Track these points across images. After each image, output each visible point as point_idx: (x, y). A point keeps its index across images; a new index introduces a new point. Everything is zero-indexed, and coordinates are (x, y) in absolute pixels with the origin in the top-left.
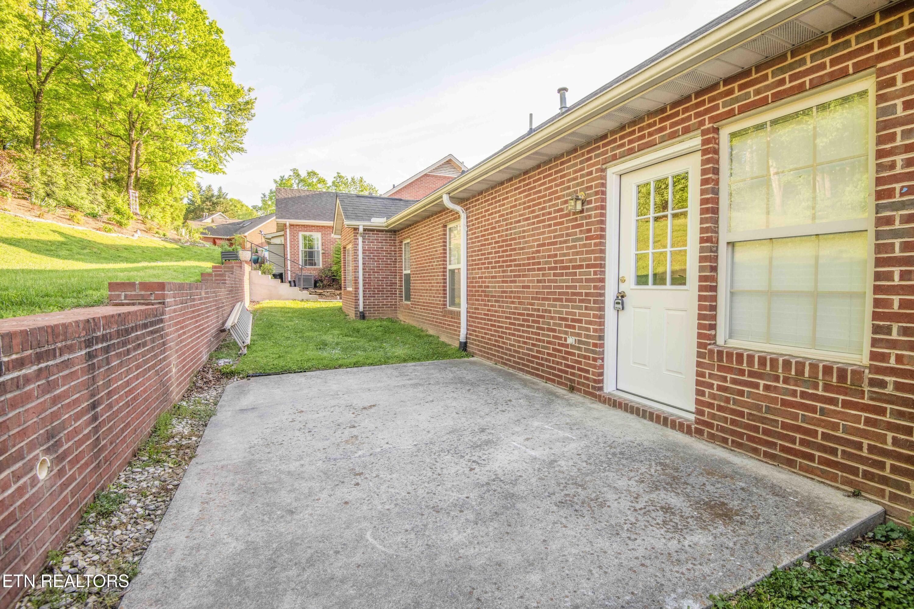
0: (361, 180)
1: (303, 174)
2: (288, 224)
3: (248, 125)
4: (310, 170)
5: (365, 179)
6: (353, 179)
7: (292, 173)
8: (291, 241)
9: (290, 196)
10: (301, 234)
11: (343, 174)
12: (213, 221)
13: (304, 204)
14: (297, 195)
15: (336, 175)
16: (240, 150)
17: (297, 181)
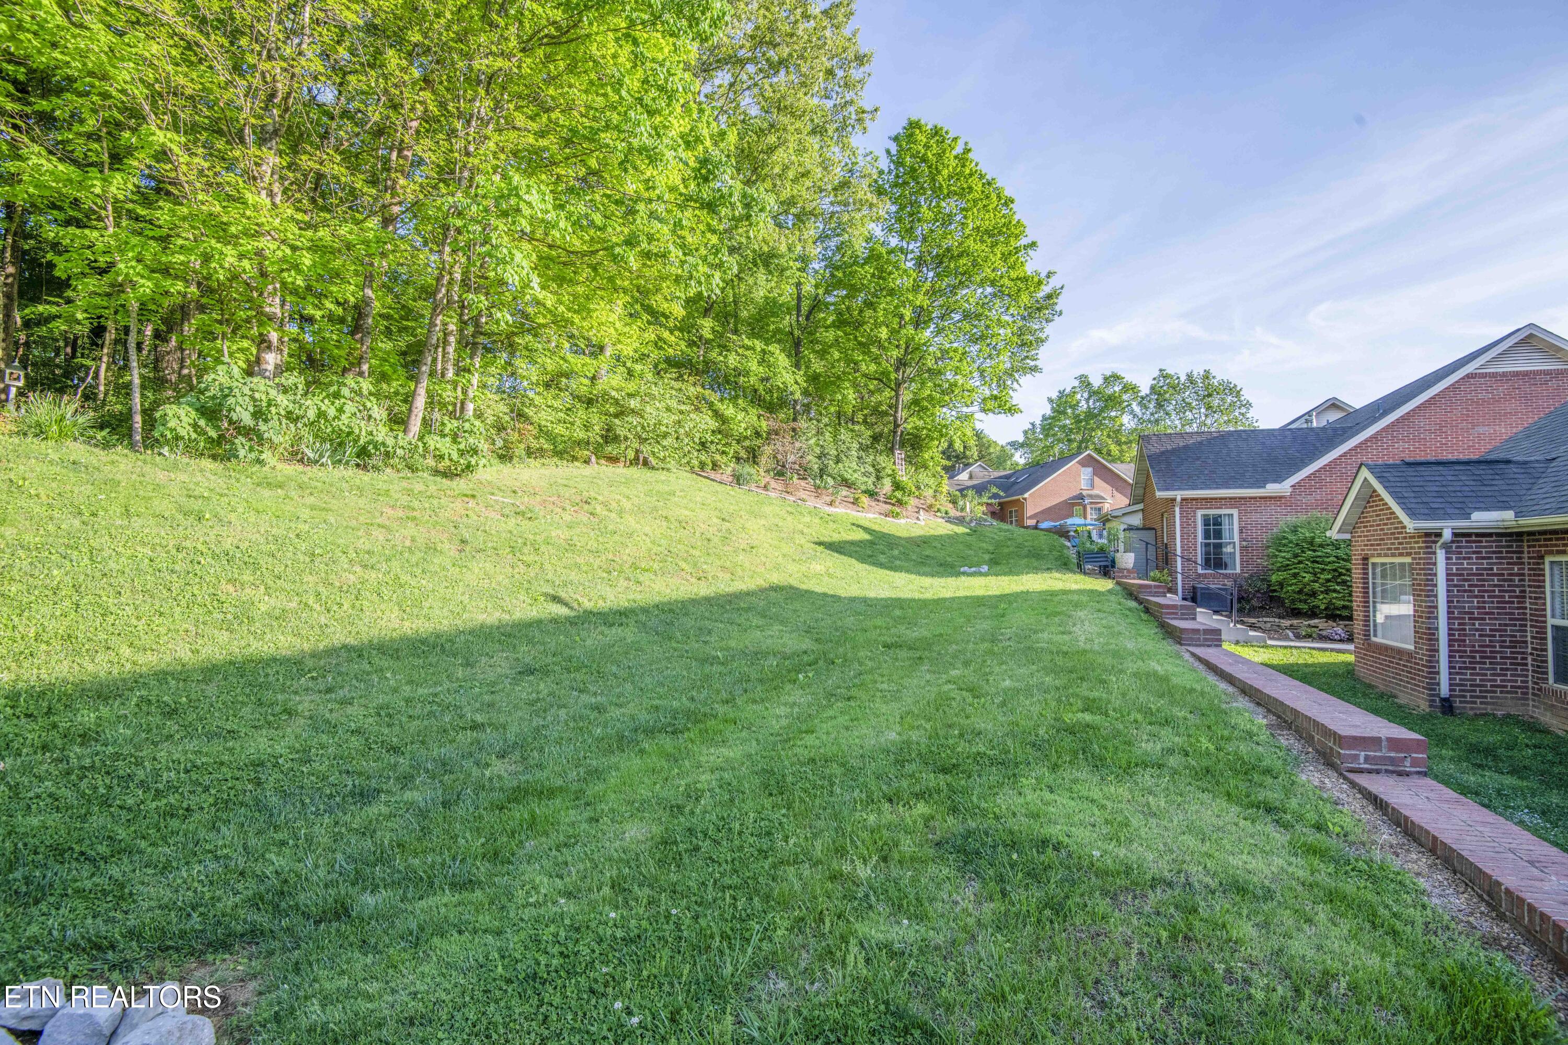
0: (1207, 375)
2: (1179, 499)
3: (1049, 329)
4: (1108, 373)
5: (1214, 372)
6: (1189, 376)
8: (1182, 527)
10: (1200, 513)
11: (1170, 371)
12: (971, 477)
14: (1181, 444)
15: (1157, 373)
16: (1034, 369)
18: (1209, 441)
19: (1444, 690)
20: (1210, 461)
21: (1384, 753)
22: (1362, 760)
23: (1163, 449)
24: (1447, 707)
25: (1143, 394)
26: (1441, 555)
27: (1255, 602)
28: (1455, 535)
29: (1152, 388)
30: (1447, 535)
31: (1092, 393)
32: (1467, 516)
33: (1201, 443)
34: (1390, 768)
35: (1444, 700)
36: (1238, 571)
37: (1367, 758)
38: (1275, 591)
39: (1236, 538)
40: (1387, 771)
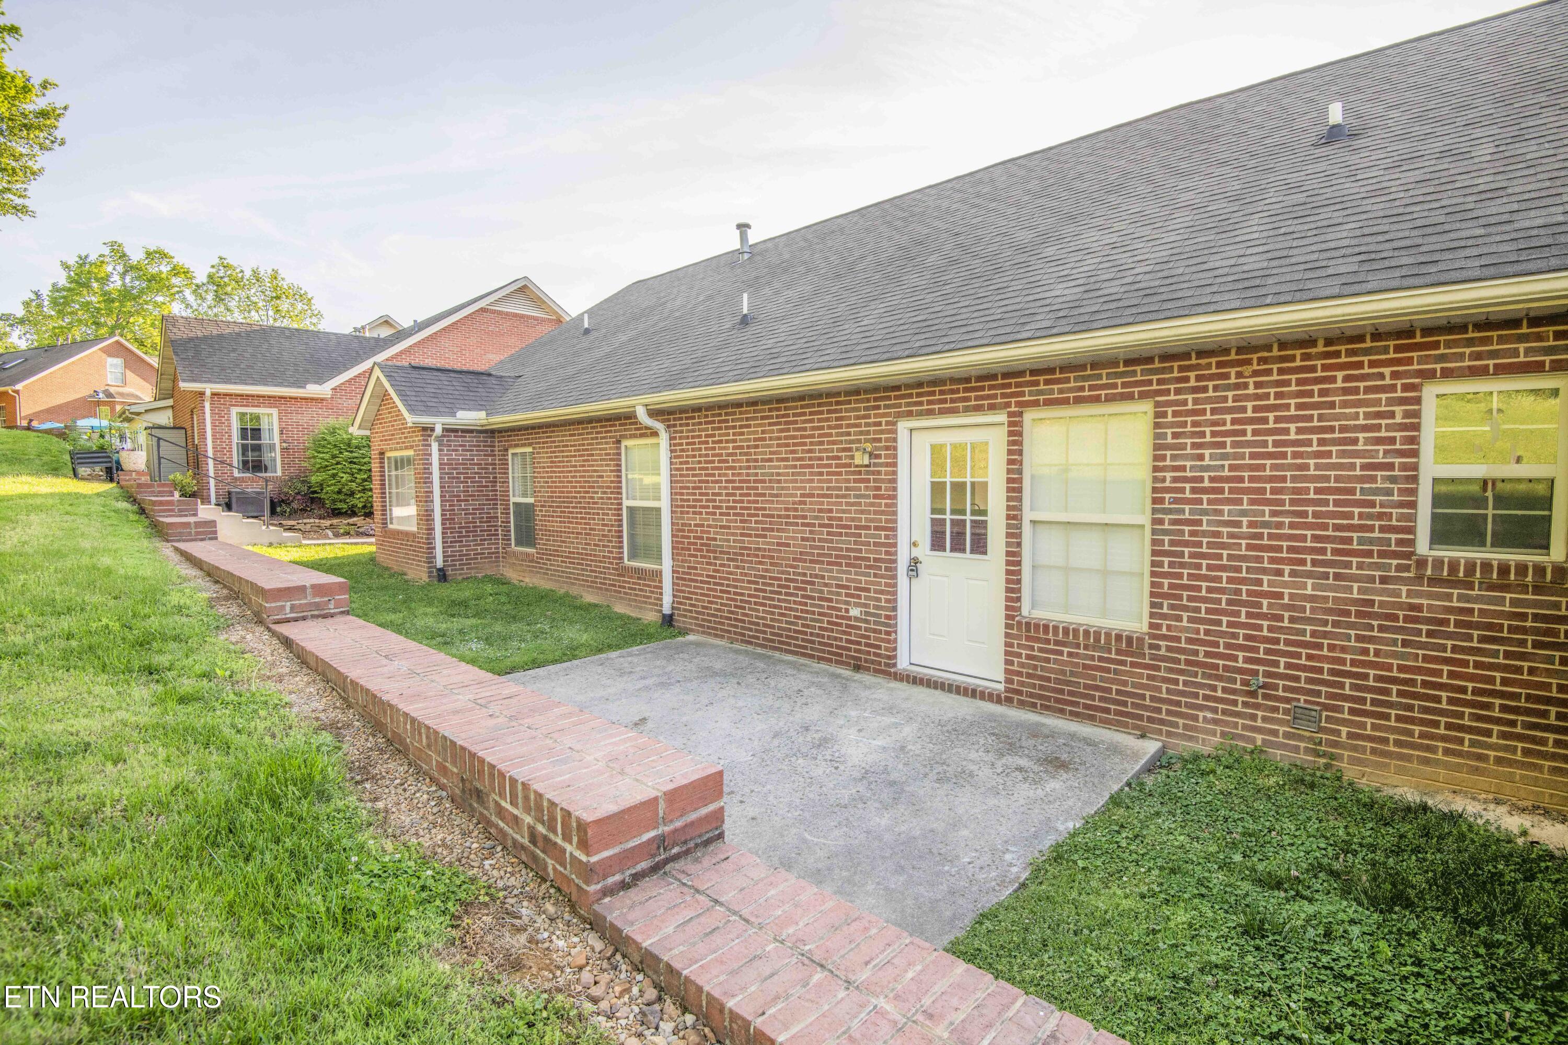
0: (275, 276)
1: (136, 256)
2: (208, 393)
4: (152, 248)
5: (283, 273)
6: (255, 273)
7: (106, 251)
8: (214, 426)
9: (200, 334)
10: (235, 411)
11: (230, 261)
13: (234, 350)
14: (215, 332)
15: (216, 261)
16: (22, 209)
17: (120, 268)
18: (248, 334)
19: (439, 563)
20: (247, 355)
21: (310, 599)
22: (288, 609)
23: (192, 335)
24: (442, 576)
25: (198, 281)
26: (435, 447)
27: (295, 505)
28: (444, 430)
29: (210, 277)
30: (439, 430)
31: (128, 269)
32: (453, 414)
33: (239, 334)
34: (316, 613)
35: (439, 570)
36: (279, 473)
37: (293, 608)
38: (315, 492)
39: (277, 440)
40: (313, 616)
